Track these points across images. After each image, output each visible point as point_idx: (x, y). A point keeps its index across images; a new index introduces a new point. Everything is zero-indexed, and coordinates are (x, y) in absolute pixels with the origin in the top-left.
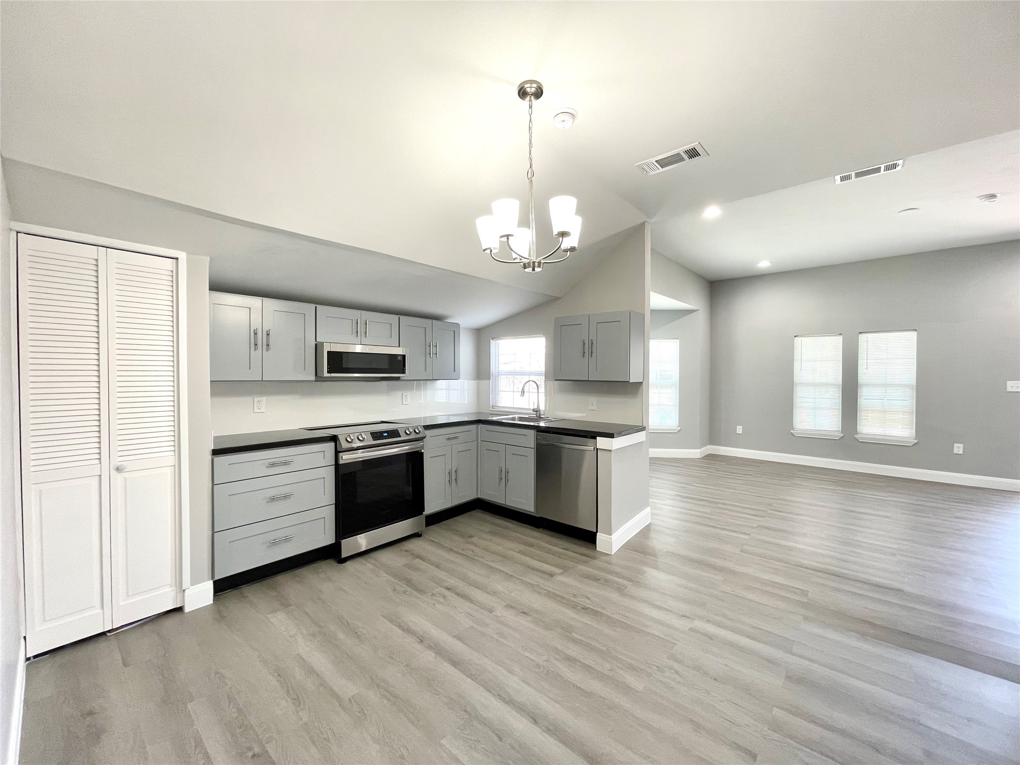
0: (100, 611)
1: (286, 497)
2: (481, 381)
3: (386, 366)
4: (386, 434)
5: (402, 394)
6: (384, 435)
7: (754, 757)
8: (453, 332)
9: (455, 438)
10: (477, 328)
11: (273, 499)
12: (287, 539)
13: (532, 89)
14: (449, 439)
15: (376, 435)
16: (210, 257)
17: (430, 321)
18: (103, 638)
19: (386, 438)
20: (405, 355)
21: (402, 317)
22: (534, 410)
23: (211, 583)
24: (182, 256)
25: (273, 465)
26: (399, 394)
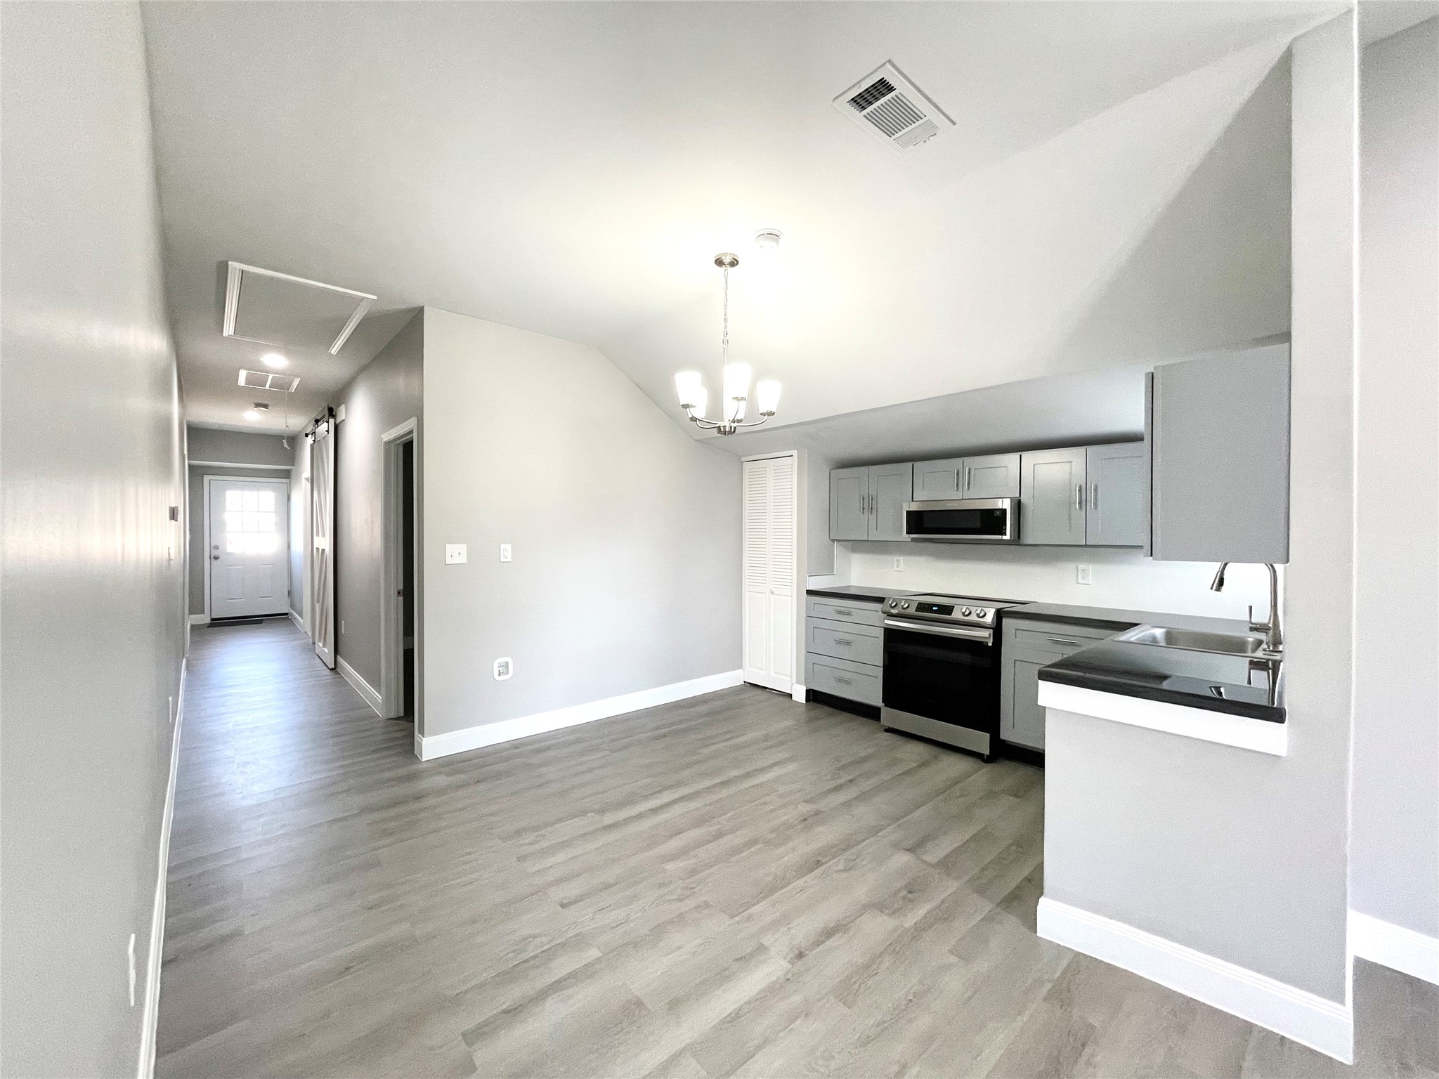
1: (848, 644)
3: (978, 525)
5: (1077, 567)
6: (934, 608)
7: (563, 906)
9: (1071, 644)
11: (840, 642)
12: (848, 682)
13: (727, 260)
14: (1056, 642)
15: (923, 607)
16: (808, 449)
17: (1082, 450)
19: (935, 612)
20: (1006, 509)
21: (1027, 454)
23: (805, 689)
24: (794, 453)
25: (840, 612)
26: (1071, 566)
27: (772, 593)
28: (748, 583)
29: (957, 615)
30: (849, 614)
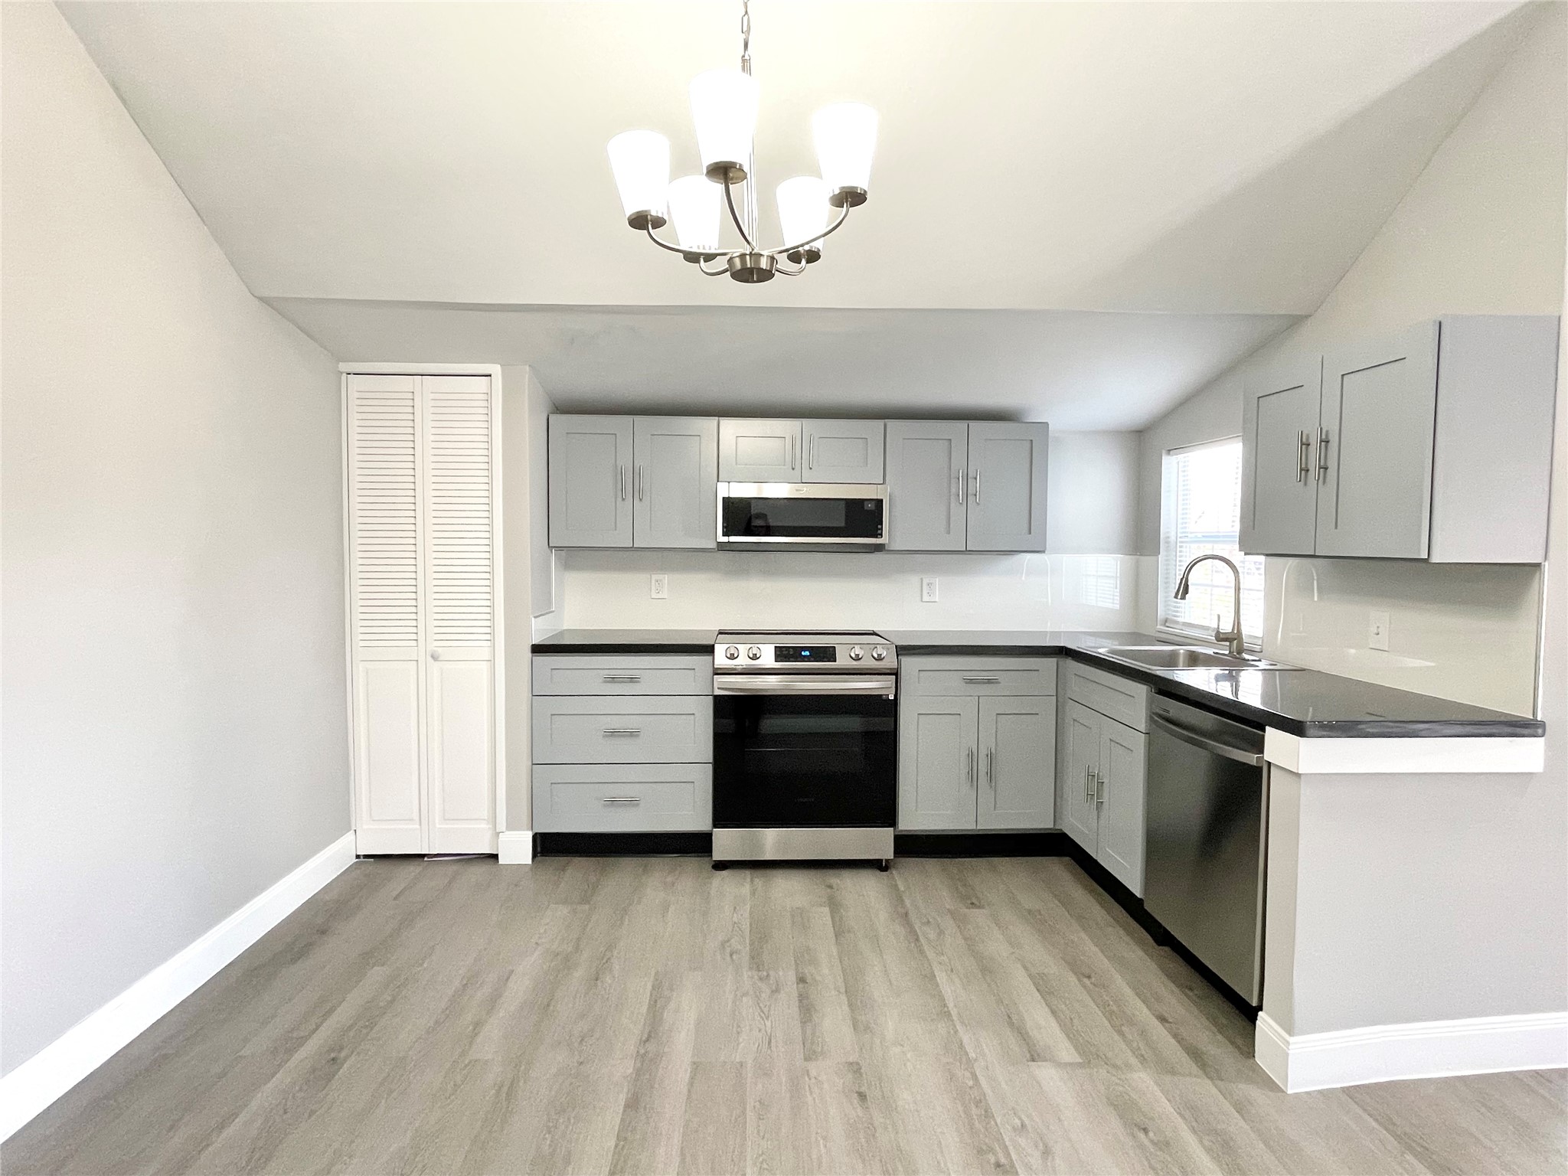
0: (418, 827)
1: (633, 734)
2: (1142, 558)
3: (841, 523)
4: (807, 653)
5: (922, 579)
6: (803, 653)
8: (1029, 443)
9: (989, 682)
10: (1133, 429)
11: (613, 734)
12: (632, 803)
14: (971, 681)
15: (783, 653)
16: (530, 366)
17: (962, 425)
18: (417, 862)
19: (804, 659)
20: (882, 500)
21: (890, 423)
22: (1221, 637)
23: (529, 835)
24: (495, 369)
25: (613, 680)
26: (914, 579)
27: (435, 658)
28: (362, 644)
29: (842, 661)
30: (632, 680)
